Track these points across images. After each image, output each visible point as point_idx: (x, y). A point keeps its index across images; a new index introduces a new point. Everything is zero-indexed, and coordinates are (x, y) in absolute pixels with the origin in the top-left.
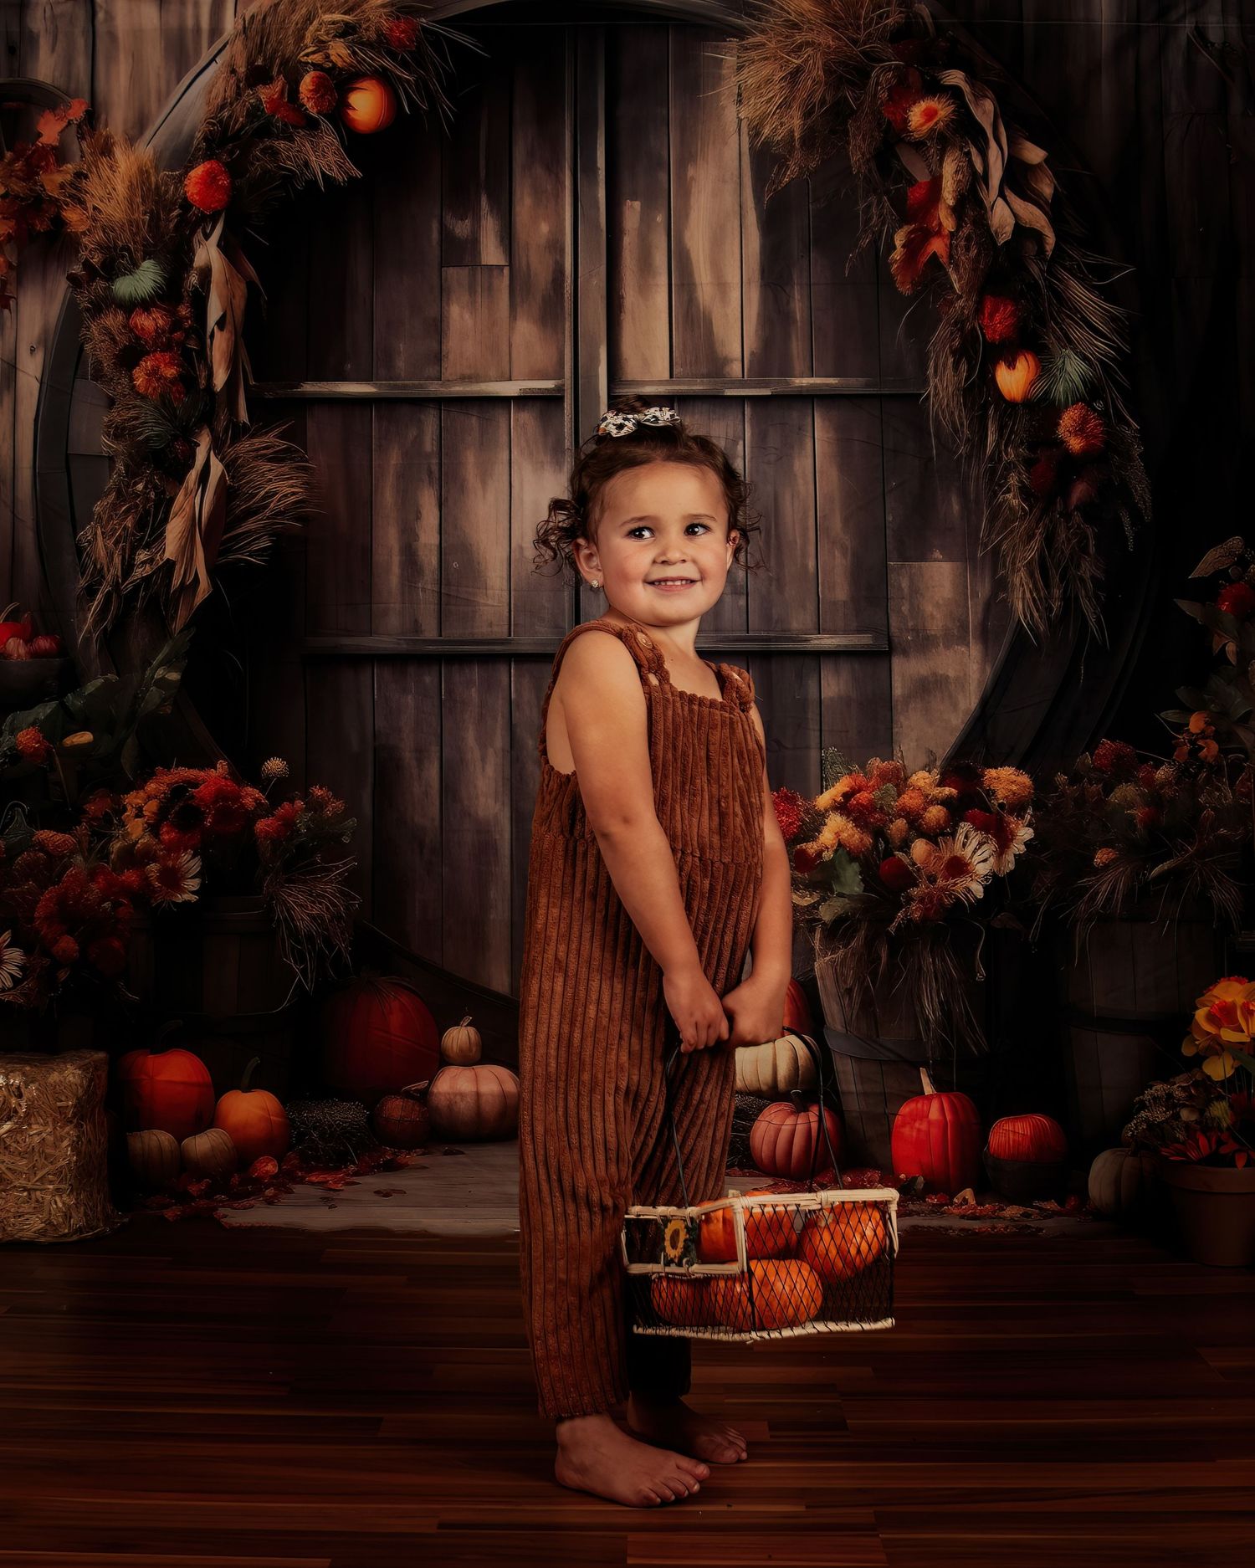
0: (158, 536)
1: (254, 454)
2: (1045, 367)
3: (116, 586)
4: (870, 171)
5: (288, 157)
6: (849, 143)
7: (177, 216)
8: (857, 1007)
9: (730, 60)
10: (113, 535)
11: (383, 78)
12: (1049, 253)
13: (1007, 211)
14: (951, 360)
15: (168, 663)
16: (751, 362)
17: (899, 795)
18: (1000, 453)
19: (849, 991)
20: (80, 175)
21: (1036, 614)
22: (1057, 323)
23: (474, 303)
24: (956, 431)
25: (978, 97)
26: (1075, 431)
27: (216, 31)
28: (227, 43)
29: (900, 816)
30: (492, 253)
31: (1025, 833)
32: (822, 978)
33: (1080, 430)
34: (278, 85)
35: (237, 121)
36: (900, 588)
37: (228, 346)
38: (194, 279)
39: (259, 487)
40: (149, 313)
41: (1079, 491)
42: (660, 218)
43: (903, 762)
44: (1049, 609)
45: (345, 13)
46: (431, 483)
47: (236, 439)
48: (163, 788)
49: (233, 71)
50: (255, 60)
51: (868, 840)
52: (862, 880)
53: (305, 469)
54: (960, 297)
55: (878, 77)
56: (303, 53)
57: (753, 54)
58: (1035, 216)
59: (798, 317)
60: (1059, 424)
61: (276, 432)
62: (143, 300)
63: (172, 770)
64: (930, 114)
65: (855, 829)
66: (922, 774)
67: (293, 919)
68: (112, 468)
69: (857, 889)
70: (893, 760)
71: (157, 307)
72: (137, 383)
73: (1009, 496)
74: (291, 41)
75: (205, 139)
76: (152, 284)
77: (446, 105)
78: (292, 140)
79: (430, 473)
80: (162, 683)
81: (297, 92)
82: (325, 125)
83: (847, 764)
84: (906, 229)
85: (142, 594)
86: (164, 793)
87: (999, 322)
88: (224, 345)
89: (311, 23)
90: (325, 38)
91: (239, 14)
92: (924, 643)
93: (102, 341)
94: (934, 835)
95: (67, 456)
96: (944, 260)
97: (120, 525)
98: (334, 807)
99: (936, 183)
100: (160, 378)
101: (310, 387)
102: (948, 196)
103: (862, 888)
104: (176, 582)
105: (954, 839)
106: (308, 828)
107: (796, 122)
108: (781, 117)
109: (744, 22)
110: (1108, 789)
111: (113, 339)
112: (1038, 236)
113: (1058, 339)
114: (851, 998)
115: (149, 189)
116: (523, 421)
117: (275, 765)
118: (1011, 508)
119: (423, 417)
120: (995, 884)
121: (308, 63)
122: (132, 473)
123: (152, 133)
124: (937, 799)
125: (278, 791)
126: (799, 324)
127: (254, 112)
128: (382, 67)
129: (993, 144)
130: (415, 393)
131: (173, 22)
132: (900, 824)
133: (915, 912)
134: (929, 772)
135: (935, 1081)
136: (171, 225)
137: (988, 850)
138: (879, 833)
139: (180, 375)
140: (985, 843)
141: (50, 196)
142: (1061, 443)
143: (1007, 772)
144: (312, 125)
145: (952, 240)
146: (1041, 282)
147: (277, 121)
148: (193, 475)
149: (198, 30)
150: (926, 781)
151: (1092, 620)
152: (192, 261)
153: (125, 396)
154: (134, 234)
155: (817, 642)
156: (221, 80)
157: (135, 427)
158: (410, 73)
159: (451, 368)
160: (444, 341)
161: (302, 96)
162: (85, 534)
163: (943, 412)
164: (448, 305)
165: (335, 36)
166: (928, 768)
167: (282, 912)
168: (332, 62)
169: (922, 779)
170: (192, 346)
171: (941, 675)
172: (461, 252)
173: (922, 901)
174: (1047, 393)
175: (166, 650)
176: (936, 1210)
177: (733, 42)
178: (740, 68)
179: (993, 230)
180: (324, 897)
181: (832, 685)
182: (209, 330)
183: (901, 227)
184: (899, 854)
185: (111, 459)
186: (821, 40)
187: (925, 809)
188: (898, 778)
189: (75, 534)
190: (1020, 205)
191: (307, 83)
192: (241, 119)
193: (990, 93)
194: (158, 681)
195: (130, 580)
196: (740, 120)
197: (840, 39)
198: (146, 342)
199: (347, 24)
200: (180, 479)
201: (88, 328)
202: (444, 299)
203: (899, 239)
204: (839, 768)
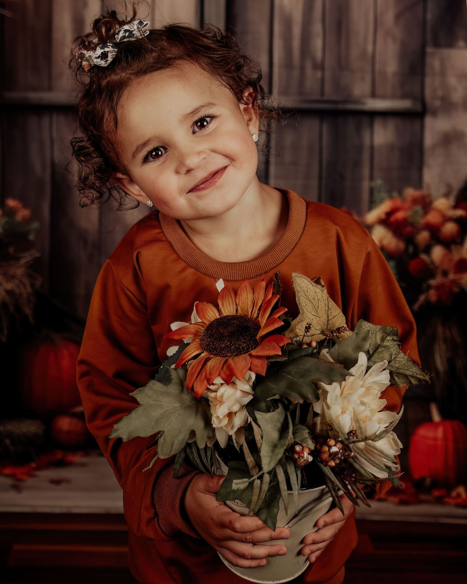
17: (425, 214)
29: (424, 230)
36: (433, 67)
43: (428, 192)
51: (402, 245)
65: (392, 237)
66: (442, 200)
70: (421, 190)
83: (389, 192)
92: (448, 107)
94: (448, 243)
98: (23, 214)
105: (461, 247)
124: (451, 218)
132: (425, 234)
133: (433, 295)
134: (447, 199)
135: (442, 412)
138: (409, 240)
150: (444, 205)
155: (371, 104)
166: (446, 195)
169: (441, 204)
173: (437, 288)
176: (439, 501)
181: (381, 136)
184: (424, 257)
187: (442, 225)
188: (425, 202)
204: (384, 195)
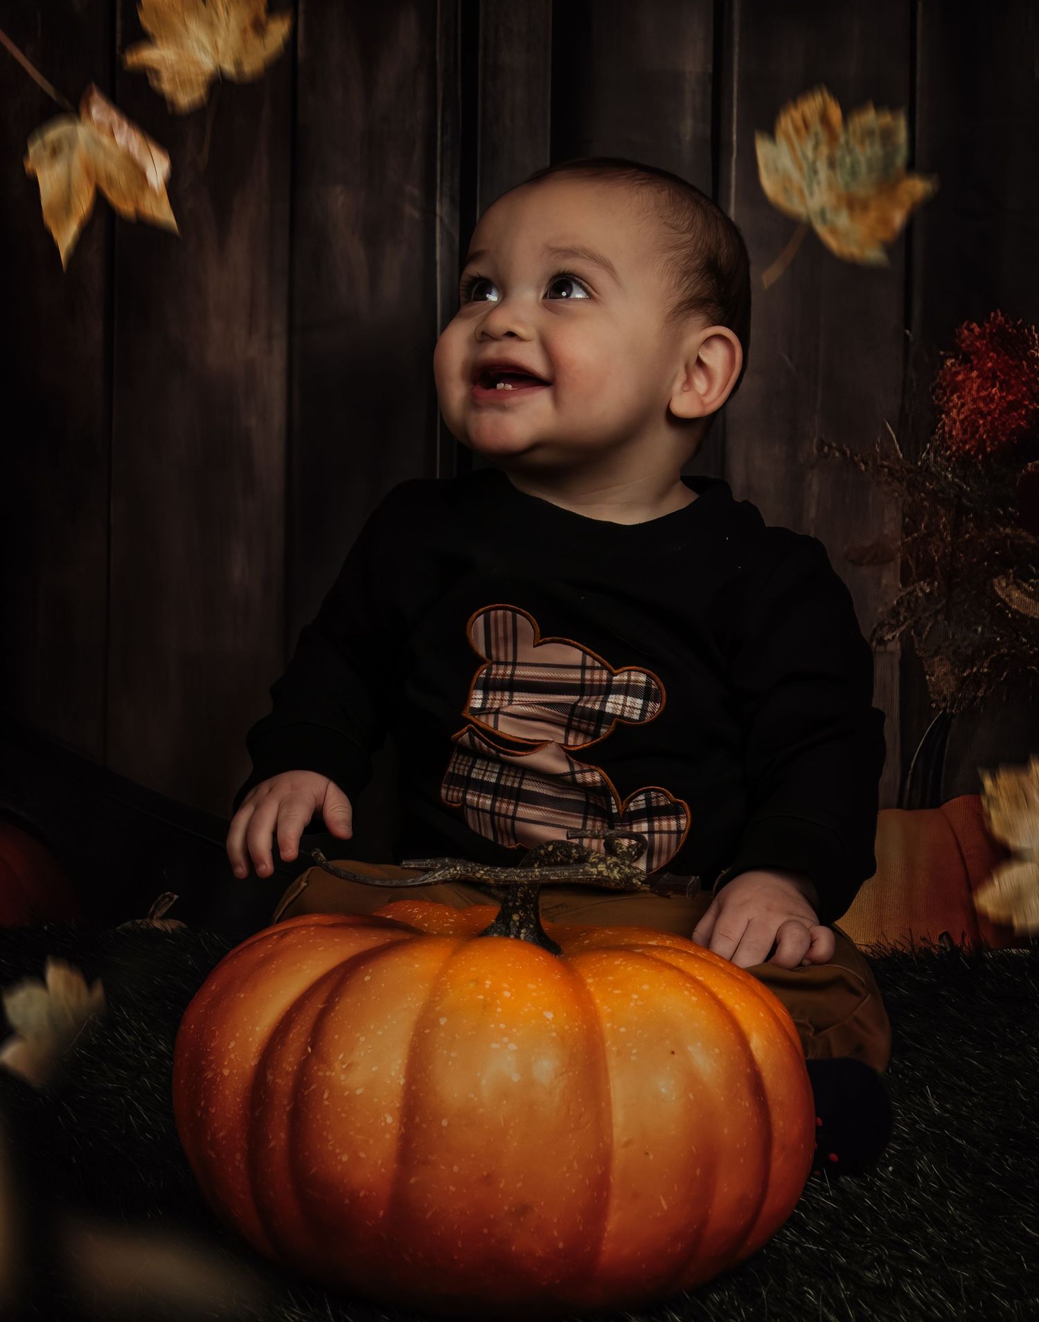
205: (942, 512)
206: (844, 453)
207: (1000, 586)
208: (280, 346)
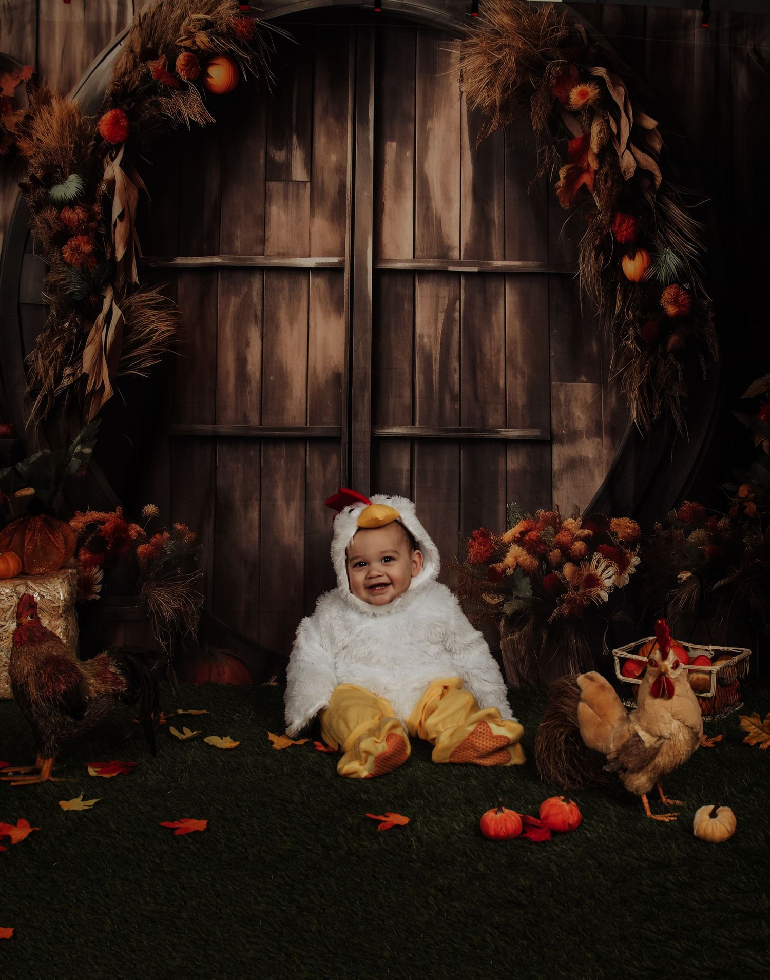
0: (79, 358)
1: (142, 304)
2: (654, 260)
3: (51, 391)
4: (544, 129)
5: (167, 108)
6: (531, 111)
7: (93, 145)
8: (527, 670)
9: (456, 53)
10: (48, 357)
11: (230, 57)
12: (658, 187)
13: (632, 158)
14: (593, 253)
15: (83, 442)
16: (465, 250)
17: (556, 534)
18: (624, 313)
19: (522, 659)
20: (29, 118)
21: (644, 419)
22: (661, 231)
23: (287, 205)
24: (596, 299)
25: (615, 85)
26: (672, 302)
27: (121, 24)
28: (128, 32)
29: (556, 548)
30: (299, 173)
31: (635, 560)
32: (505, 650)
33: (675, 302)
34: (162, 60)
35: (134, 83)
36: (559, 400)
37: (125, 232)
38: (104, 187)
39: (146, 326)
40: (74, 210)
41: (673, 340)
42: (409, 154)
43: (559, 512)
44: (652, 416)
45: (206, 14)
46: (256, 322)
47: (130, 294)
48: (81, 525)
49: (132, 51)
50: (148, 44)
51: (536, 563)
52: (531, 588)
53: (175, 315)
54: (600, 213)
55: (550, 70)
56: (178, 40)
57: (471, 50)
58: (649, 163)
59: (496, 221)
60: (661, 297)
61: (157, 290)
62: (70, 200)
63: (87, 513)
64: (583, 94)
65: (527, 555)
66: (570, 520)
67: (161, 611)
68: (48, 313)
69: (528, 594)
70: (552, 511)
71: (78, 204)
72: (65, 256)
73: (629, 342)
74: (171, 32)
75: (112, 95)
76: (75, 190)
77: (271, 75)
78: (170, 97)
79: (256, 316)
80: (81, 455)
81: (174, 65)
82: (193, 88)
83: (522, 513)
84: (567, 167)
85: (67, 396)
86: (82, 528)
87: (624, 229)
88: (123, 231)
89: (184, 20)
90: (193, 30)
91: (136, 14)
92: (574, 436)
93: (43, 228)
94: (577, 560)
95: (19, 304)
96: (590, 188)
97: (53, 350)
98: (189, 536)
99: (587, 138)
100: (81, 253)
101: (180, 261)
102: (594, 147)
103: (531, 594)
104: (89, 388)
105: (590, 563)
106: (172, 551)
107: (497, 96)
108: (488, 91)
109: (465, 29)
110: (688, 533)
111: (50, 227)
112: (651, 176)
113: (662, 241)
114: (523, 664)
115: (74, 127)
116: (318, 284)
117: (150, 509)
118: (630, 350)
119: (252, 279)
120: (616, 592)
121: (181, 46)
122: (62, 317)
123: (77, 89)
124: (580, 537)
125: (152, 526)
126: (497, 226)
127: (146, 78)
128: (230, 49)
129: (623, 115)
130: (248, 263)
131: (93, 18)
132: (557, 552)
133: (565, 609)
134: (575, 519)
136: (89, 151)
137: (611, 571)
139: (94, 250)
140: (610, 566)
141: (8, 131)
142: (663, 309)
143: (625, 521)
144: (183, 87)
145: (595, 176)
146: (652, 205)
147: (160, 84)
148: (101, 317)
149: (109, 23)
150: (573, 525)
151: (679, 424)
152: (103, 175)
153: (57, 264)
154: (64, 157)
155: (504, 433)
156: (124, 56)
157: (63, 285)
158: (248, 55)
159: (271, 248)
160: (267, 229)
161: (177, 68)
162: (31, 356)
163: (588, 286)
164: (270, 206)
165: (199, 30)
166: (574, 516)
167: (154, 606)
168: (197, 46)
169: (571, 524)
170: (102, 231)
171: (584, 457)
172: (280, 172)
173: (569, 602)
174: (655, 276)
175: (82, 433)
177: (458, 42)
178: (462, 59)
179: (622, 170)
180: (181, 596)
181: (514, 462)
182: (113, 221)
183: (563, 166)
184: (556, 572)
185: (48, 307)
186: (514, 43)
187: (572, 543)
188: (555, 522)
189: (24, 356)
190: (639, 154)
191: (181, 59)
192: (136, 83)
193: (621, 82)
194: (76, 454)
195: (60, 386)
196: (461, 93)
197: (526, 44)
198: (72, 229)
199: (207, 21)
200: (93, 320)
201: (33, 219)
202: (268, 202)
203: (562, 174)
204: (518, 516)
205: (469, 577)
206: (444, 563)
207: (484, 596)
208: (303, 538)
